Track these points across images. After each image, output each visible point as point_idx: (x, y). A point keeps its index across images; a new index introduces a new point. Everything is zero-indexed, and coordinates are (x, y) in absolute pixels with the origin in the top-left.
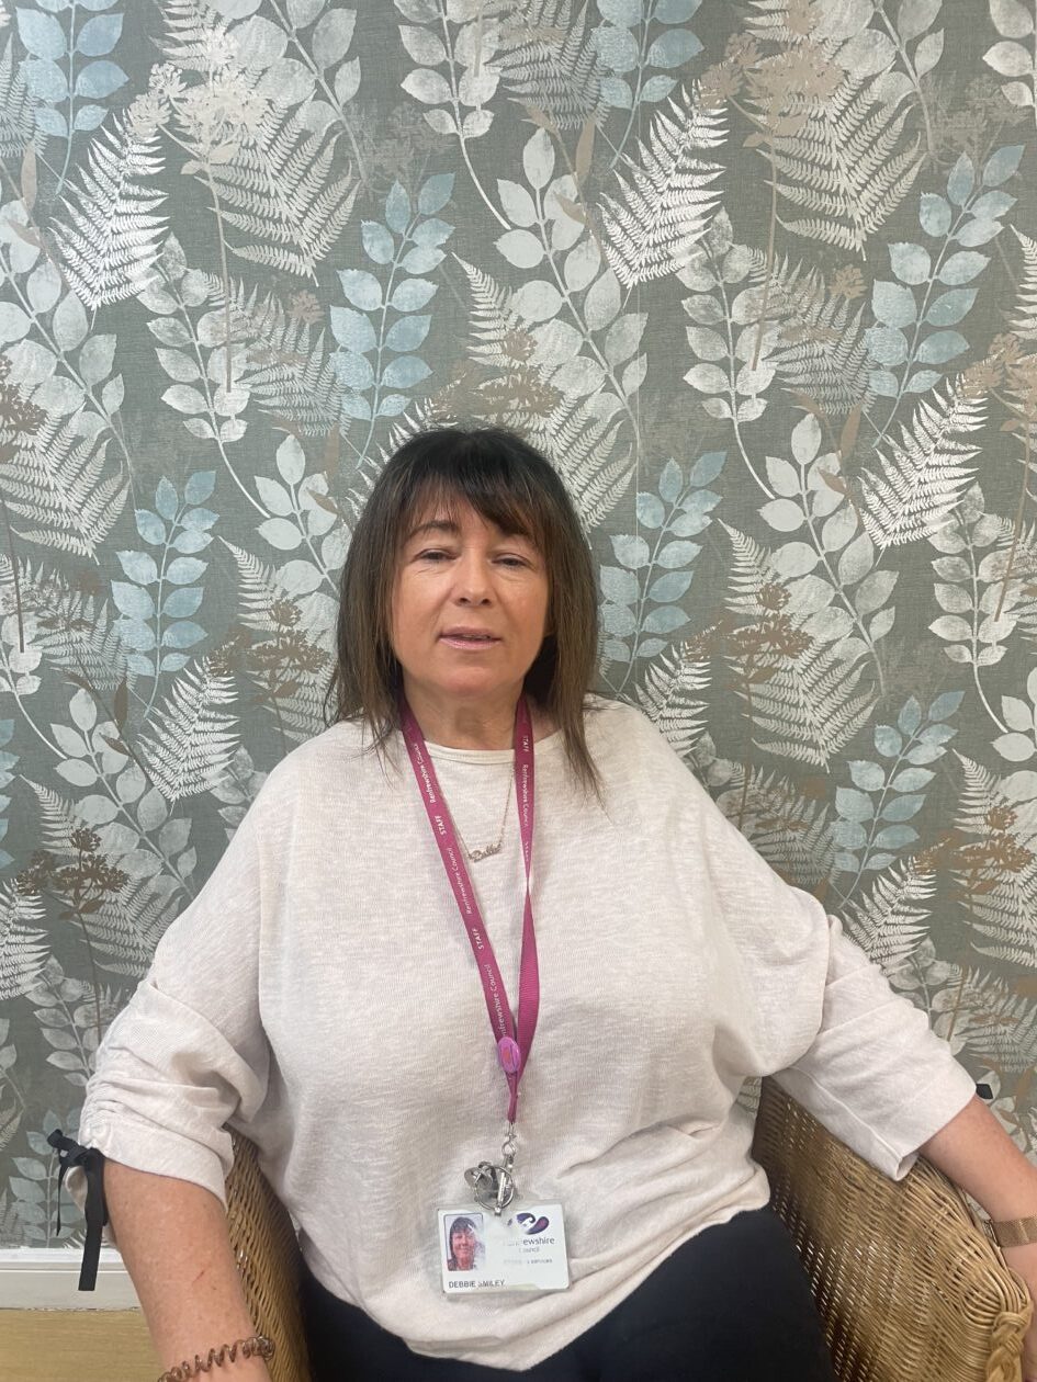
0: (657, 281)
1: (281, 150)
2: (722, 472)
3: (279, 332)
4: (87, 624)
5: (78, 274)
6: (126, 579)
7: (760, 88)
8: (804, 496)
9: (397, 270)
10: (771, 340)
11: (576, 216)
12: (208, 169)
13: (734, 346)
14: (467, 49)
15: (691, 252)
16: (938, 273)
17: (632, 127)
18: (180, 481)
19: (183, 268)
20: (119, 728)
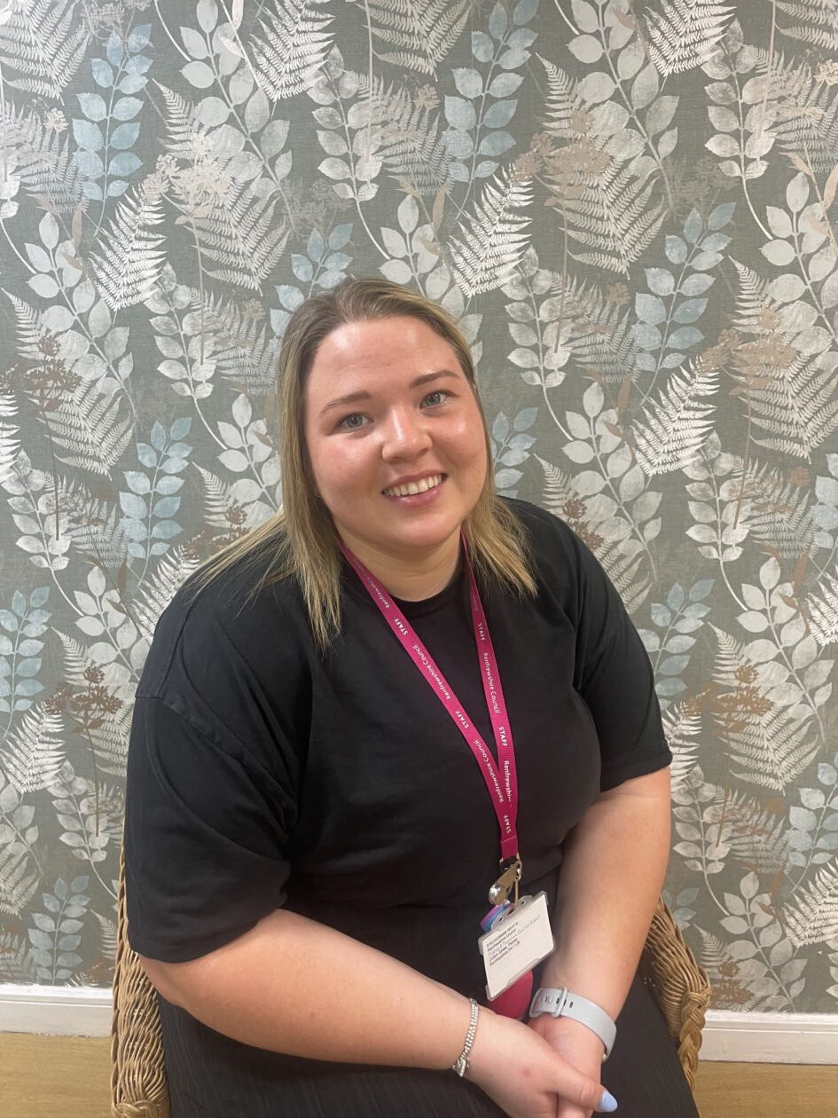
0: (488, 293)
1: (239, 209)
2: (536, 422)
3: (236, 326)
4: (101, 521)
5: (106, 288)
6: (130, 491)
7: (555, 168)
8: (594, 439)
9: (315, 285)
10: (566, 332)
11: (433, 251)
12: (192, 220)
13: (542, 336)
14: (360, 145)
15: (511, 274)
16: (680, 288)
17: (469, 194)
18: (168, 425)
19: (174, 284)
20: (120, 595)
